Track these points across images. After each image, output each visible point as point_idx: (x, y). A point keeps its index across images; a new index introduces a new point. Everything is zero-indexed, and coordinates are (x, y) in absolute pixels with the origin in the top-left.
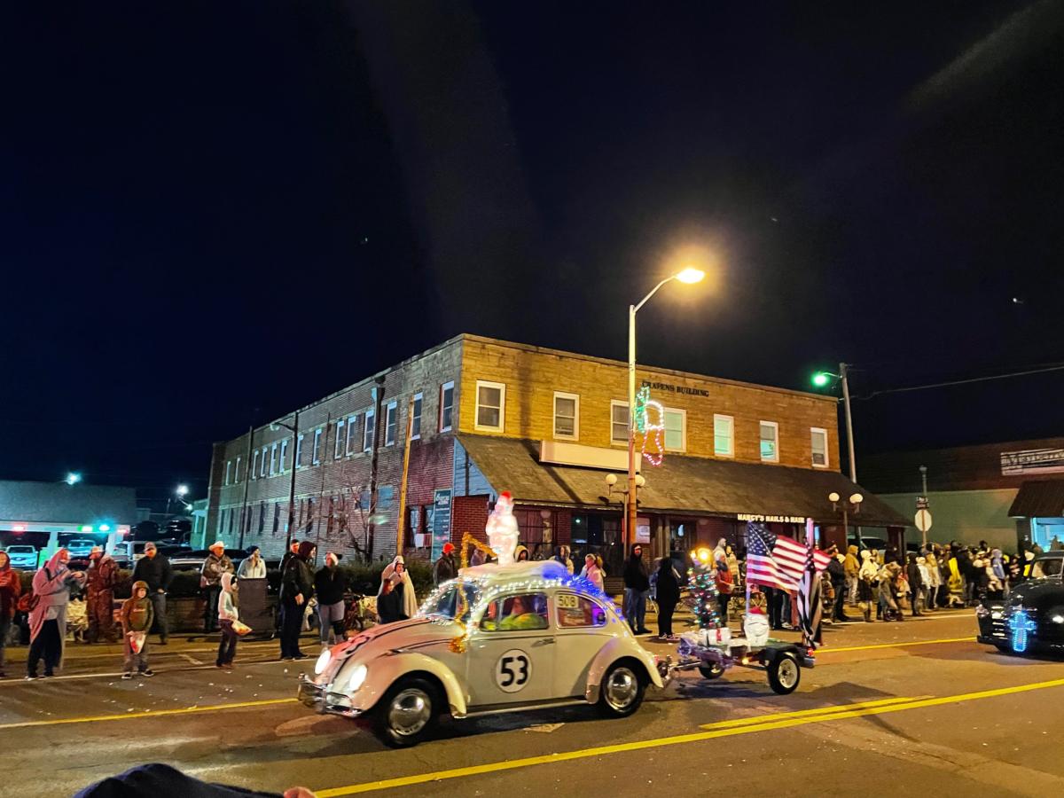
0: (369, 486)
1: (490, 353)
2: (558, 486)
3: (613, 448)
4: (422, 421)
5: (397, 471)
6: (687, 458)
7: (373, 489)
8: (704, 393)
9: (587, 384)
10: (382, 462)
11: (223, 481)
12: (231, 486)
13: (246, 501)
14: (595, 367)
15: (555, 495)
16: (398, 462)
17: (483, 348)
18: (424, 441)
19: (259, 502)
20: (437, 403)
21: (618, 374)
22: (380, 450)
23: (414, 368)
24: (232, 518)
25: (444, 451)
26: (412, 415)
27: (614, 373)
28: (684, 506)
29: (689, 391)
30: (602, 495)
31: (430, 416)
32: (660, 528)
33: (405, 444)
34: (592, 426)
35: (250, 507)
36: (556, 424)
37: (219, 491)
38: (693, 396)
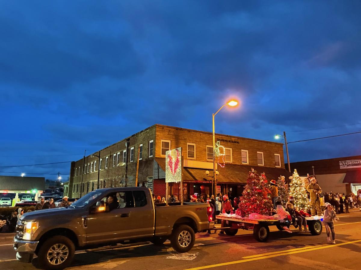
0: (125, 176)
1: (165, 130)
2: (189, 174)
3: (208, 161)
4: (143, 154)
5: (134, 171)
6: (233, 164)
7: (126, 177)
8: (238, 143)
9: (198, 140)
10: (129, 168)
11: (74, 175)
12: (77, 176)
13: (82, 181)
14: (201, 134)
15: (189, 178)
16: (134, 167)
17: (163, 128)
18: (143, 160)
19: (87, 182)
20: (148, 147)
21: (209, 136)
22: (128, 163)
23: (139, 136)
24: (77, 187)
25: (150, 164)
26: (139, 152)
27: (207, 136)
28: (232, 181)
29: (232, 142)
30: (204, 178)
31: (145, 152)
32: (224, 189)
33: (137, 162)
34: (200, 154)
35: (84, 184)
36: (188, 154)
37: (73, 178)
38: (234, 144)
